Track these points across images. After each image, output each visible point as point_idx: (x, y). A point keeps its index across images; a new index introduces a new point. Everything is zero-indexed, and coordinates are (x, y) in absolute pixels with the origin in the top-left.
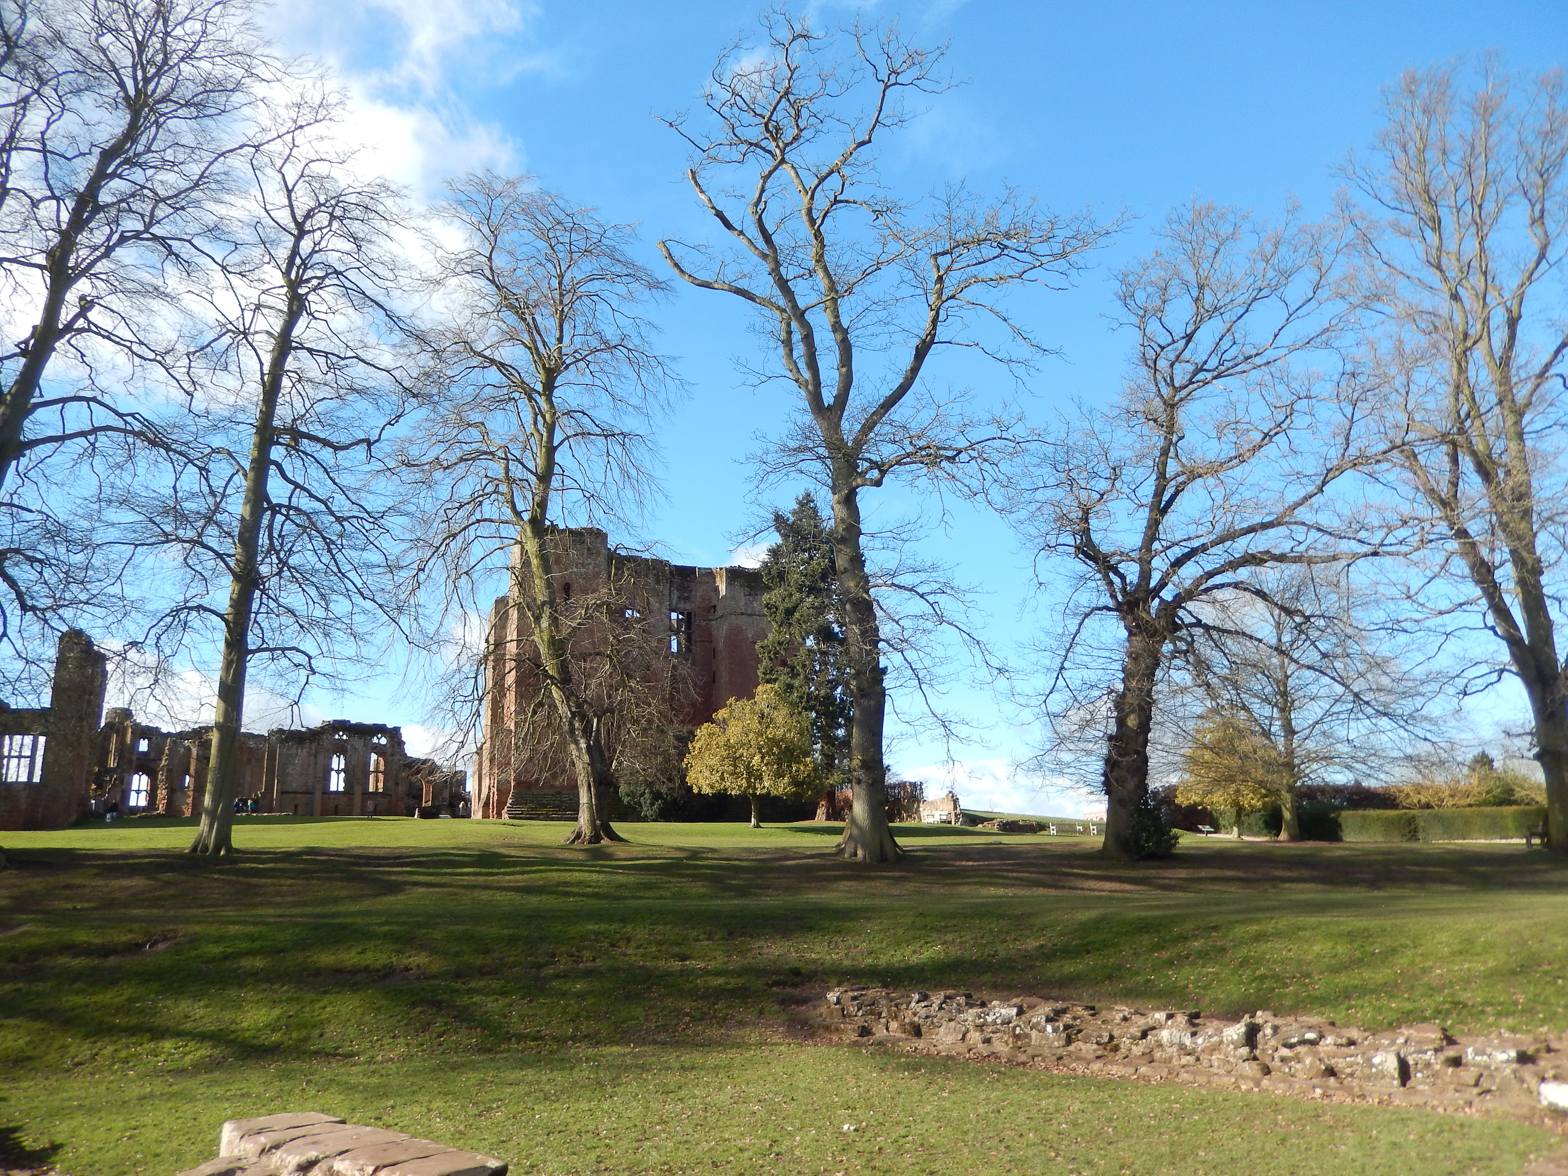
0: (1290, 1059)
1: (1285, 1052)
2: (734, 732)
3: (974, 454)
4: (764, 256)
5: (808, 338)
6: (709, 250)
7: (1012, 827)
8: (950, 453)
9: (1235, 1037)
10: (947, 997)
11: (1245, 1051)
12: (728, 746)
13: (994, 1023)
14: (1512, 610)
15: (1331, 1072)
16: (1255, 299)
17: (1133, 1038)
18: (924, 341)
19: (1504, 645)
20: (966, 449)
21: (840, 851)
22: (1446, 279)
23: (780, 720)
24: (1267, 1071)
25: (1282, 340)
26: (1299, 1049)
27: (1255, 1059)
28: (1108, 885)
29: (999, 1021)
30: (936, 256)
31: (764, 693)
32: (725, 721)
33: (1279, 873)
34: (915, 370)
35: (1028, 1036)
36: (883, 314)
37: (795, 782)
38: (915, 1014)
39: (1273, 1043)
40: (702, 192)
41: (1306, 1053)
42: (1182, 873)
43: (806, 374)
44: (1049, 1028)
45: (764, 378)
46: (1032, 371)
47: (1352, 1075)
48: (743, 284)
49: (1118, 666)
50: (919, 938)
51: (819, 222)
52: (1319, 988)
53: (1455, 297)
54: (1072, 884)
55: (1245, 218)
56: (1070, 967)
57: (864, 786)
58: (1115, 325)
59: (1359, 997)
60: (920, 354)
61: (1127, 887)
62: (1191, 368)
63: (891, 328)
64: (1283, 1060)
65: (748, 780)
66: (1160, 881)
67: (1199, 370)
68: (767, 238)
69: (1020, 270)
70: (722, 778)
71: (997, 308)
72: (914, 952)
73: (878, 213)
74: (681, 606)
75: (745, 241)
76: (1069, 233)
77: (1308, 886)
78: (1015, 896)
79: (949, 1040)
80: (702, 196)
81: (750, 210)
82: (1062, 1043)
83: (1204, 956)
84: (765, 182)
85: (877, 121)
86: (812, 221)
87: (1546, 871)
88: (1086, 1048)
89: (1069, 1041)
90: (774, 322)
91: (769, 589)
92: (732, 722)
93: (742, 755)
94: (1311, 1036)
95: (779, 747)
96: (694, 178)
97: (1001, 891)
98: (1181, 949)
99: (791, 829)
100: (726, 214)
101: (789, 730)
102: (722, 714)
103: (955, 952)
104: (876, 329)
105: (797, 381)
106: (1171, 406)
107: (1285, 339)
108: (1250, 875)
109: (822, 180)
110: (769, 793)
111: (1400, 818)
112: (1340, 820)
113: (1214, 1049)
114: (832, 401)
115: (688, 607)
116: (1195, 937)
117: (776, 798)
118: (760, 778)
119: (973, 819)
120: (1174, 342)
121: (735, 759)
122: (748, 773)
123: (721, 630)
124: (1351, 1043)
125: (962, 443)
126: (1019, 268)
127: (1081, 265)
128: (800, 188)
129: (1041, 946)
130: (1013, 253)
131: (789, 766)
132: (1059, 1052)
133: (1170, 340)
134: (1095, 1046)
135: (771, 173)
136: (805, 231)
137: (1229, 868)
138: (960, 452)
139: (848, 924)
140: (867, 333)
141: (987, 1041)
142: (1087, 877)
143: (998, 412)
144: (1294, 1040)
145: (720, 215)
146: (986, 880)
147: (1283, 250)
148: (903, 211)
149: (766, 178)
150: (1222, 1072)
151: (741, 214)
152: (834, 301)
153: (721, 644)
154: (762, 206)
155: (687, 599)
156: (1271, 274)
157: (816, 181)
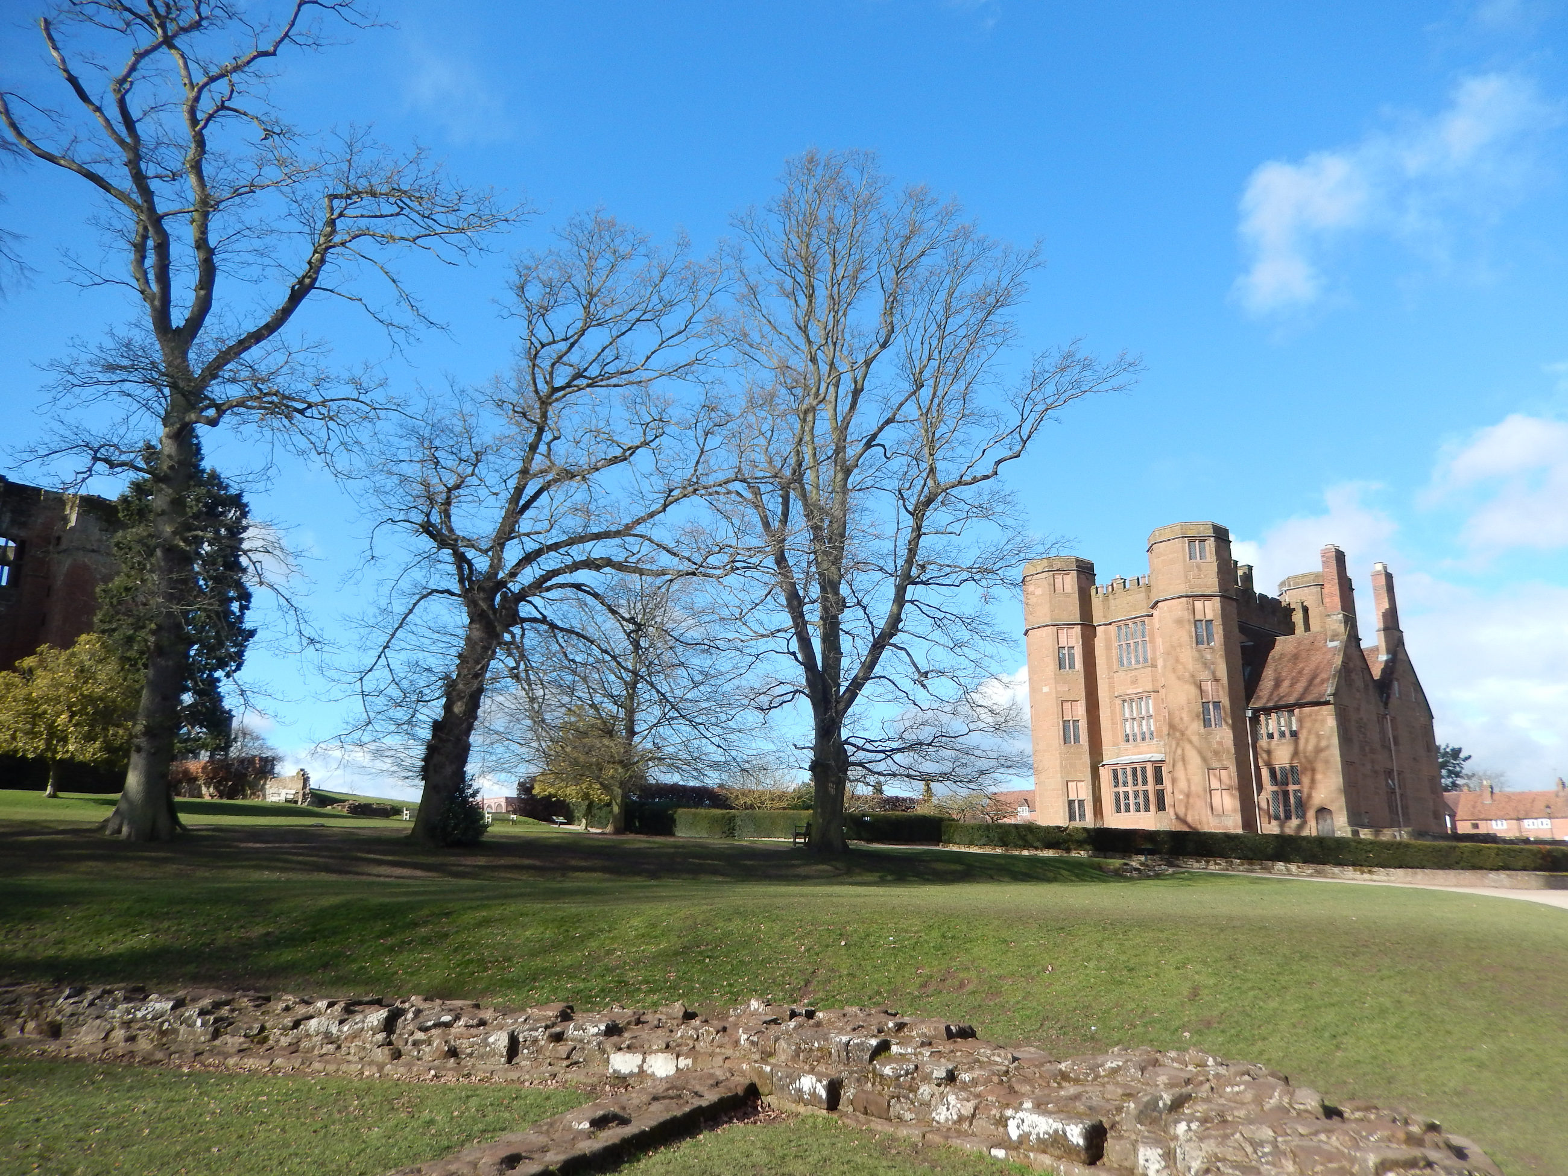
0: (423, 1042)
1: (420, 1035)
2: (42, 683)
3: (324, 411)
4: (121, 142)
5: (163, 249)
6: (62, 120)
7: (363, 809)
8: (301, 406)
9: (376, 1023)
10: (105, 992)
11: (381, 1037)
12: (28, 699)
13: (144, 1018)
14: (812, 639)
15: (453, 1053)
16: (638, 320)
17: (285, 1028)
18: (301, 282)
19: (801, 669)
20: (316, 405)
21: (104, 825)
22: (810, 342)
23: (102, 676)
24: (397, 1055)
25: (653, 363)
26: (433, 1031)
27: (390, 1043)
28: (398, 871)
29: (149, 1016)
30: (333, 197)
31: (86, 644)
32: (31, 671)
33: (574, 863)
34: (285, 314)
35: (175, 1031)
36: (257, 244)
37: (108, 747)
38: (59, 1012)
39: (410, 1027)
40: (55, 48)
41: (438, 1036)
42: (481, 861)
43: (155, 287)
44: (199, 1022)
45: (98, 280)
46: (411, 339)
47: (471, 1055)
48: (99, 170)
49: (453, 652)
50: (128, 926)
51: (202, 123)
52: (514, 971)
53: (814, 360)
54: (359, 870)
55: (642, 242)
56: (288, 956)
57: (143, 754)
58: (505, 313)
59: (544, 979)
60: (297, 296)
61: (419, 873)
62: (570, 371)
63: (266, 261)
64: (415, 1044)
65: (48, 742)
66: (454, 868)
67: (579, 375)
68: (129, 124)
69: (414, 234)
70: (14, 738)
71: (387, 267)
72: (114, 941)
73: (269, 134)
74: (15, 531)
75: (101, 120)
76: (473, 209)
77: (595, 875)
78: (288, 881)
79: (89, 1039)
80: (55, 54)
81: (112, 86)
82: (208, 1037)
83: (426, 941)
84: (137, 62)
85: (286, 35)
86: (194, 121)
87: (798, 866)
88: (232, 1041)
89: (216, 1035)
90: (128, 219)
91: (124, 527)
92: (39, 672)
93: (45, 712)
94: (446, 1018)
95: (96, 707)
96: (47, 29)
97: (276, 875)
98: (407, 936)
99: (96, 801)
100: (83, 83)
101: (112, 689)
102: (29, 662)
103: (162, 940)
104: (250, 258)
105: (142, 292)
106: (545, 403)
107: (655, 362)
108: (547, 864)
109: (213, 79)
110: (72, 758)
111: (723, 816)
112: (676, 816)
113: (355, 1036)
114: (182, 323)
115: (23, 534)
116: (426, 923)
117: (83, 765)
118: (64, 740)
119: (322, 799)
120: (554, 342)
121: (34, 716)
122: (49, 734)
123: (62, 566)
124: (482, 1023)
125: (314, 398)
126: (416, 231)
127: (482, 245)
128: (186, 81)
129: (268, 934)
130: (414, 216)
131: (105, 729)
132: (201, 1047)
133: (551, 339)
134: (242, 1039)
135: (147, 53)
136: (183, 130)
137: (528, 857)
138: (310, 406)
139: (47, 910)
140: (237, 259)
141: (132, 1039)
142: (380, 863)
143: (358, 372)
144: (430, 1023)
145: (73, 80)
146: (265, 863)
147: (668, 279)
148: (296, 138)
149: (140, 56)
150: (356, 1059)
151: (99, 86)
152: (205, 215)
153: (59, 582)
154: (127, 86)
155: (23, 525)
156: (655, 299)
157: (205, 79)
